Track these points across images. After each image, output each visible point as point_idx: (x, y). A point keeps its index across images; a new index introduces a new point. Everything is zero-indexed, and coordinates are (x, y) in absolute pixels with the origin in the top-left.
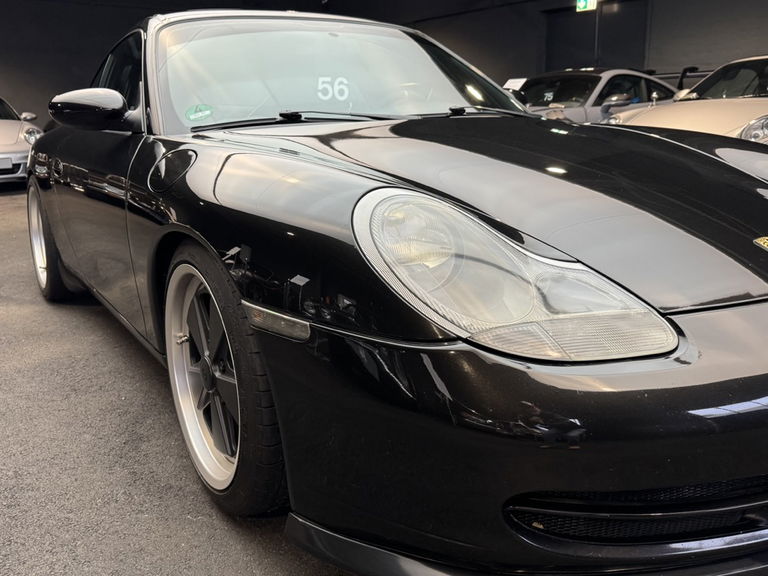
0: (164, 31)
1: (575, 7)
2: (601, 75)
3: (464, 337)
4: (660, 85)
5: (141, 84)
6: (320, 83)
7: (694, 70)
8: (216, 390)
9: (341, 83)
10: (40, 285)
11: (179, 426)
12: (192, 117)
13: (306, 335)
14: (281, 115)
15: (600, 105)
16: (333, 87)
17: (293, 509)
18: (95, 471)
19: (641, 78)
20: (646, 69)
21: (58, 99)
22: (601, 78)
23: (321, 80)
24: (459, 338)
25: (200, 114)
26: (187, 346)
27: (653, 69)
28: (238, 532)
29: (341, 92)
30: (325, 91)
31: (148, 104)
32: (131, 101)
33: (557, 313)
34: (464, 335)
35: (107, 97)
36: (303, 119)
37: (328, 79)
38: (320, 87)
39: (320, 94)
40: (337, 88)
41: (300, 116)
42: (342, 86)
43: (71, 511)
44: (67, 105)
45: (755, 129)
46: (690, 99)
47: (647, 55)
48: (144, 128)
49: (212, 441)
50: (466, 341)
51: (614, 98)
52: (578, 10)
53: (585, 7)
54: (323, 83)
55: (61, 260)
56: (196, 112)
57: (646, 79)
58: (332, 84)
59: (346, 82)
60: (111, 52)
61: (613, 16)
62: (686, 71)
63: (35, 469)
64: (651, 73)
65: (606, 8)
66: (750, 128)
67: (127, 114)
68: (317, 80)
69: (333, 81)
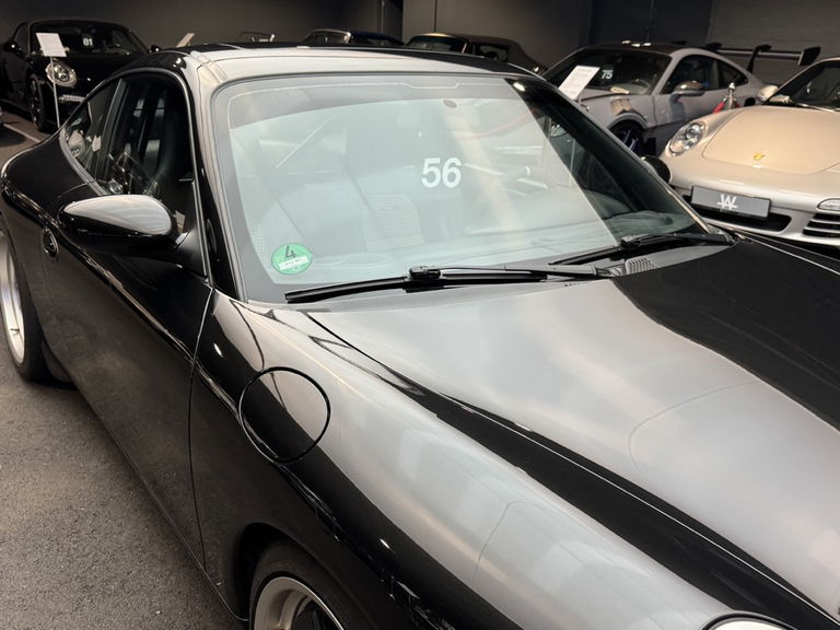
2: (671, 55)
6: (426, 165)
7: (766, 48)
9: (453, 165)
10: (13, 359)
15: (670, 92)
16: (441, 171)
19: (713, 59)
22: (670, 59)
23: (428, 161)
29: (452, 177)
30: (431, 177)
36: (441, 277)
37: (437, 160)
38: (426, 171)
39: (424, 181)
40: (447, 171)
42: (453, 170)
51: (684, 87)
54: (430, 165)
57: (719, 61)
58: (440, 166)
59: (458, 163)
62: (758, 49)
68: (423, 162)
69: (442, 163)
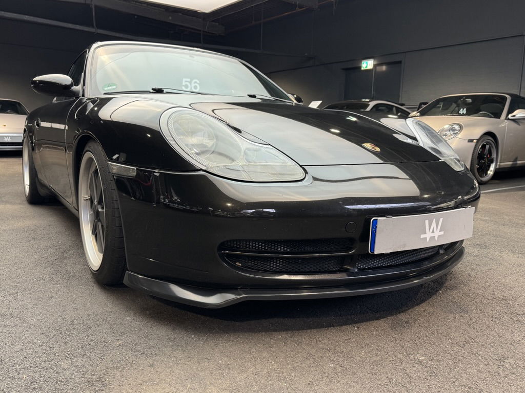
0: (98, 49)
1: (361, 67)
2: (370, 103)
3: (204, 169)
4: (406, 111)
5: (83, 74)
6: (184, 81)
8: (100, 219)
9: (195, 82)
10: (25, 194)
11: (82, 244)
12: (106, 89)
13: (135, 174)
14: (153, 89)
16: (191, 85)
17: (129, 269)
18: (36, 269)
19: (394, 106)
20: (400, 102)
21: (37, 78)
22: (369, 105)
23: (184, 80)
24: (201, 170)
25: (110, 88)
26: (89, 202)
27: (404, 103)
28: (105, 293)
29: (196, 87)
30: (186, 86)
31: (84, 84)
32: (76, 82)
33: (251, 162)
34: (204, 168)
35: (63, 79)
36: (164, 92)
37: (189, 80)
38: (184, 84)
39: (183, 88)
40: (193, 85)
41: (163, 91)
42: (196, 84)
43: (19, 283)
44: (41, 82)
45: (446, 131)
46: (416, 116)
47: (400, 95)
48: (81, 95)
49: (97, 248)
50: (205, 171)
52: (362, 69)
53: (367, 67)
54: (186, 81)
55: (37, 177)
56: (109, 86)
57: (396, 107)
58: (190, 83)
59: (198, 82)
60: (74, 64)
61: (383, 73)
62: (421, 104)
63: (3, 268)
64: (402, 105)
65: (379, 68)
66: (443, 130)
67: (72, 88)
68: (182, 80)
69: (191, 80)
